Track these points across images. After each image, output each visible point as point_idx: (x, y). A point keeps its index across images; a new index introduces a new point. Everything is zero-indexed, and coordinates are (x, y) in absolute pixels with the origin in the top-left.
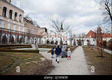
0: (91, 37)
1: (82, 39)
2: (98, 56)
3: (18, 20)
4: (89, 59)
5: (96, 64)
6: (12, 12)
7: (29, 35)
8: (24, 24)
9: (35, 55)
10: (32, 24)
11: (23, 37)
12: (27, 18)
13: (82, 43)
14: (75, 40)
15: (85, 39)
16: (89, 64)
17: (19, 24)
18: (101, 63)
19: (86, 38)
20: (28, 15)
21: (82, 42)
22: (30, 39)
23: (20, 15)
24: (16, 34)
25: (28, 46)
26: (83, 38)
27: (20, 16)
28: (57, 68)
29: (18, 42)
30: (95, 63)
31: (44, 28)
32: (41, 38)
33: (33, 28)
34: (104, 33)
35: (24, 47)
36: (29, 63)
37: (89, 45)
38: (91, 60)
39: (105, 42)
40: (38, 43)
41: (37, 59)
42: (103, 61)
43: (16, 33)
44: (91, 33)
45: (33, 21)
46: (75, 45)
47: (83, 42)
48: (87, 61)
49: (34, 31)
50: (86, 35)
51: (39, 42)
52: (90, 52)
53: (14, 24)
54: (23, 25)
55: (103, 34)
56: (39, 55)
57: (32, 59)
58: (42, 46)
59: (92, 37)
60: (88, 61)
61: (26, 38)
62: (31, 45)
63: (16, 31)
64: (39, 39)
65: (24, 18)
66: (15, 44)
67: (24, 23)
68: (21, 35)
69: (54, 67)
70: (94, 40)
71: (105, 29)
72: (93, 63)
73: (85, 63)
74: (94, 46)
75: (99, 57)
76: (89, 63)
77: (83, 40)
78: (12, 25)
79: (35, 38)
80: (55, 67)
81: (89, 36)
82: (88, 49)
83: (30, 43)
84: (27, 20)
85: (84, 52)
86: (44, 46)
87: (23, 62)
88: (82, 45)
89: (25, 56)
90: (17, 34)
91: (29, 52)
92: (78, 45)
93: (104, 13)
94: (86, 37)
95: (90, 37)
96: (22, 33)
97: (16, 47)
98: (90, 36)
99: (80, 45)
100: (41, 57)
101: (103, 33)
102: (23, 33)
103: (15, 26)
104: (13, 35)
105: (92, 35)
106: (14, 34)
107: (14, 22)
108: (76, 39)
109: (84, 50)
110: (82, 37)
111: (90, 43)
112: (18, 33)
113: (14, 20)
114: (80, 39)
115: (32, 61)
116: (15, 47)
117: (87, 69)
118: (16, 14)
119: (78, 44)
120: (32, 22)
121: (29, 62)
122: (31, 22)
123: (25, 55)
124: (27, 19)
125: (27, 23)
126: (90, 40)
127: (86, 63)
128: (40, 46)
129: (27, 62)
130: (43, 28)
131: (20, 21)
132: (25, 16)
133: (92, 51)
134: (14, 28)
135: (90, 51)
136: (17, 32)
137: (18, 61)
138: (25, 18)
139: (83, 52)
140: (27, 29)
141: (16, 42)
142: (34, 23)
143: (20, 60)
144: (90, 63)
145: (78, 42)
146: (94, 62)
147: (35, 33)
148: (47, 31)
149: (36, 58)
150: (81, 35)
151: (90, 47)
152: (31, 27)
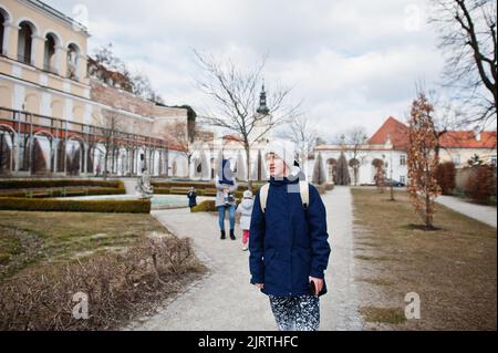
0: (391, 147)
1: (353, 154)
2: (413, 226)
3: (63, 71)
4: (369, 237)
5: (398, 257)
6: (31, 33)
7: (112, 139)
8: (92, 90)
9: (126, 221)
10: (129, 89)
11: (86, 147)
12: (103, 60)
13: (351, 174)
14: (320, 158)
15: (365, 154)
16: (367, 259)
17: (67, 86)
18: (421, 253)
19: (369, 150)
20: (109, 49)
21: (350, 168)
22: (118, 153)
23: (72, 47)
24: (50, 132)
25: (108, 185)
26: (355, 150)
27: (69, 54)
28: (214, 276)
29: (60, 169)
30: (395, 252)
31: (184, 107)
32: (167, 152)
33: (132, 108)
34: (449, 129)
35: (86, 189)
36: (88, 253)
37: (380, 180)
38: (379, 242)
39: (450, 166)
40: (156, 174)
41: (133, 236)
42: (432, 245)
43: (52, 129)
44: (393, 129)
45: (132, 76)
46: (319, 183)
47: (356, 171)
48: (360, 246)
49: (137, 121)
50: (370, 136)
51: (160, 168)
52: (382, 208)
53: (44, 88)
54: (87, 93)
55: (441, 134)
56: (146, 222)
57: (106, 238)
58: (171, 185)
59: (394, 148)
60: (363, 246)
61: (100, 149)
62: (123, 184)
63: (52, 119)
64: (157, 154)
65: (91, 62)
66: (47, 179)
67: (87, 81)
68: (76, 139)
69: (200, 272)
70: (402, 162)
71: (451, 114)
72: (383, 254)
73: (349, 254)
74: (403, 185)
75: (415, 231)
76: (368, 254)
77: (354, 162)
78: (35, 92)
79: (141, 151)
80: (207, 270)
81: (384, 143)
82: (376, 199)
83: (119, 174)
84: (103, 68)
85: (354, 211)
86: (181, 185)
87: (62, 252)
88: (353, 184)
89: (82, 225)
90: (56, 131)
91: (103, 211)
92: (332, 183)
93: (449, 40)
94: (367, 147)
95: (388, 145)
96: (78, 129)
97: (51, 190)
98: (389, 142)
99: (342, 184)
100: (152, 230)
101: (442, 129)
102: (86, 130)
103: (46, 98)
104: (35, 136)
105: (397, 140)
106: (44, 134)
107: (44, 79)
108: (325, 156)
109: (355, 203)
110: (353, 147)
111: (384, 172)
112: (61, 130)
113: (44, 71)
114: (342, 157)
115: (106, 245)
116: (48, 190)
117: (352, 280)
118: (51, 42)
119: (334, 180)
120: (127, 79)
121: (89, 248)
122: (123, 81)
123: (83, 220)
124: (104, 64)
125: (105, 85)
126: (385, 161)
127: (352, 252)
128: (163, 185)
129: (79, 250)
130: (176, 107)
131: (71, 76)
132: (95, 50)
133: (392, 203)
134: (44, 107)
135: (381, 204)
136: (57, 125)
137: (38, 246)
138: (95, 59)
139: (351, 208)
140: (103, 110)
141: (52, 170)
142: (136, 83)
143: (52, 243)
144: (371, 255)
145: (335, 168)
146: (389, 248)
147: (142, 129)
148: (197, 119)
149: (128, 233)
150: (348, 139)
151: (382, 192)
152: (121, 104)
